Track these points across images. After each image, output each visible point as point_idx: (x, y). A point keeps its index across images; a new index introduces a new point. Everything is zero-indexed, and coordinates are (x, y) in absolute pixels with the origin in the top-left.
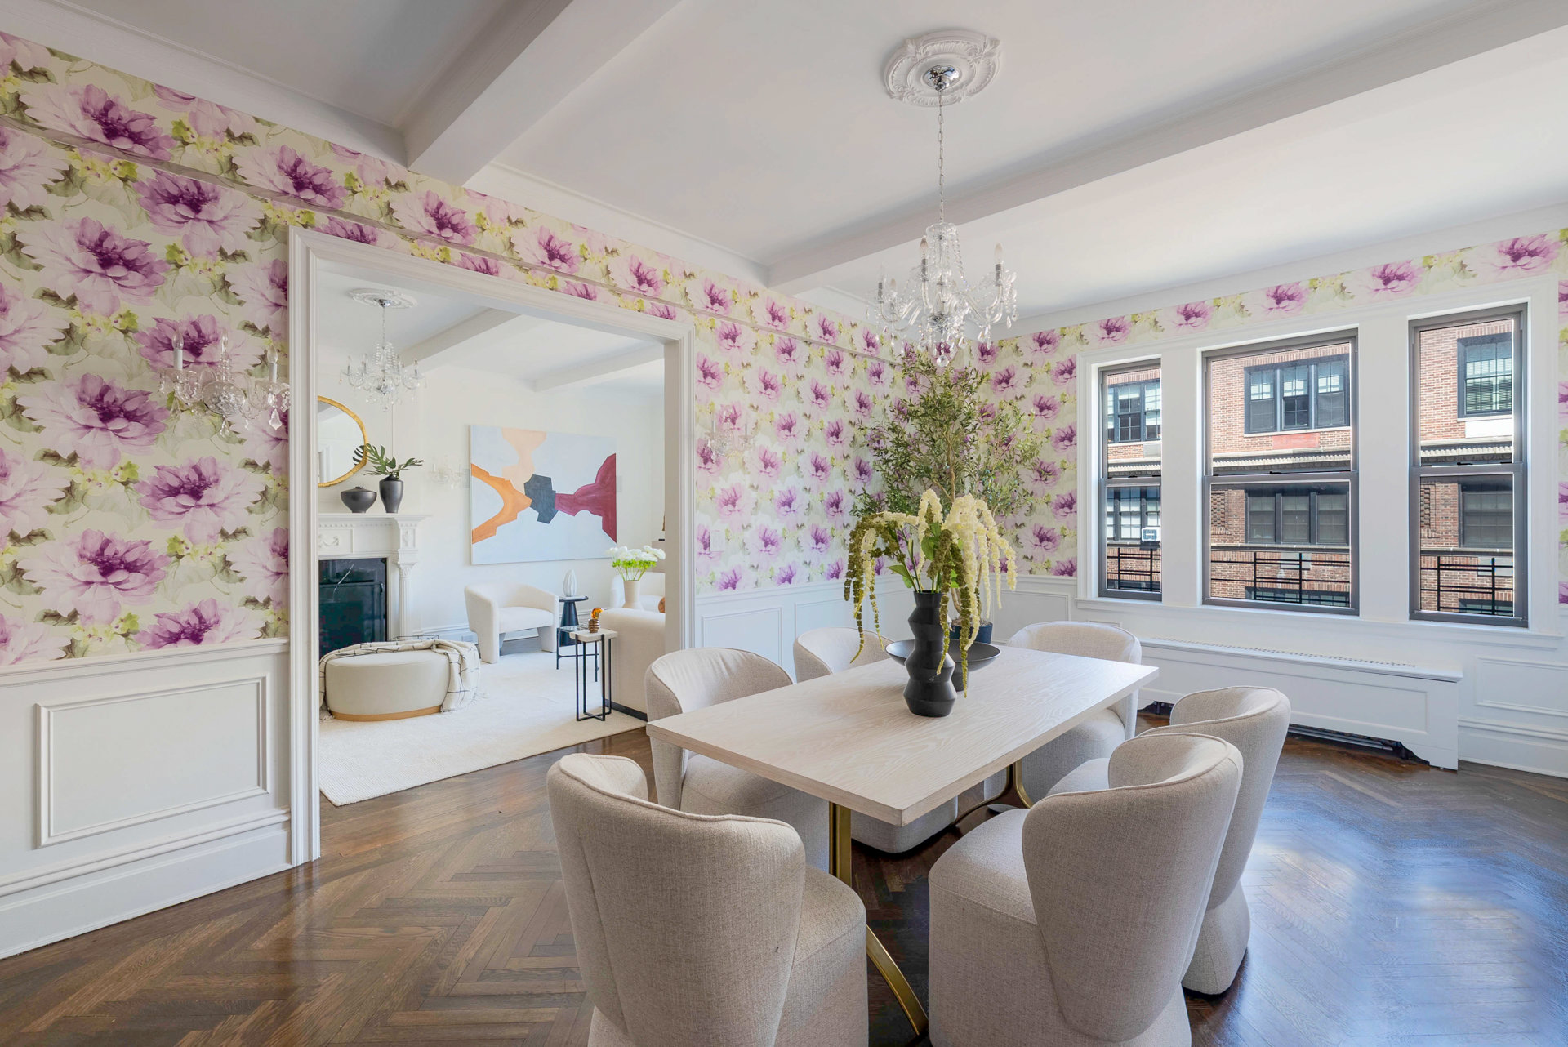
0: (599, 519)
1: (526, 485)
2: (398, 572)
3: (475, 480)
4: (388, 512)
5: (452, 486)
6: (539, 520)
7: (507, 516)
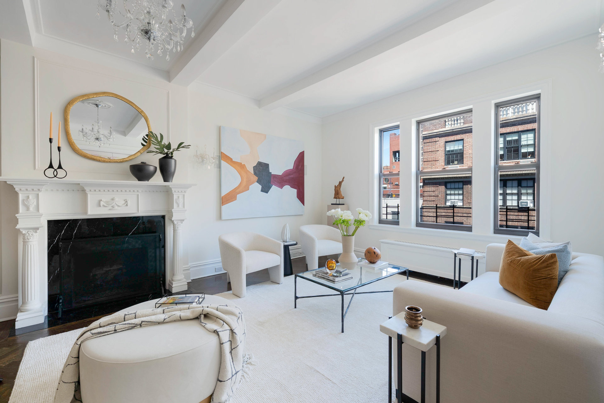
0: (295, 191)
1: (255, 168)
2: (172, 226)
3: (223, 163)
4: (165, 181)
5: (209, 168)
6: (262, 191)
7: (243, 188)
